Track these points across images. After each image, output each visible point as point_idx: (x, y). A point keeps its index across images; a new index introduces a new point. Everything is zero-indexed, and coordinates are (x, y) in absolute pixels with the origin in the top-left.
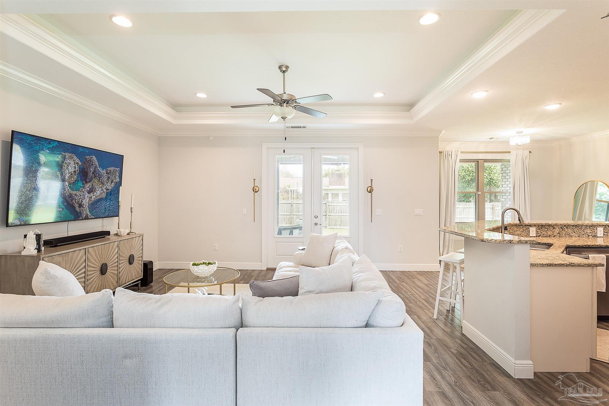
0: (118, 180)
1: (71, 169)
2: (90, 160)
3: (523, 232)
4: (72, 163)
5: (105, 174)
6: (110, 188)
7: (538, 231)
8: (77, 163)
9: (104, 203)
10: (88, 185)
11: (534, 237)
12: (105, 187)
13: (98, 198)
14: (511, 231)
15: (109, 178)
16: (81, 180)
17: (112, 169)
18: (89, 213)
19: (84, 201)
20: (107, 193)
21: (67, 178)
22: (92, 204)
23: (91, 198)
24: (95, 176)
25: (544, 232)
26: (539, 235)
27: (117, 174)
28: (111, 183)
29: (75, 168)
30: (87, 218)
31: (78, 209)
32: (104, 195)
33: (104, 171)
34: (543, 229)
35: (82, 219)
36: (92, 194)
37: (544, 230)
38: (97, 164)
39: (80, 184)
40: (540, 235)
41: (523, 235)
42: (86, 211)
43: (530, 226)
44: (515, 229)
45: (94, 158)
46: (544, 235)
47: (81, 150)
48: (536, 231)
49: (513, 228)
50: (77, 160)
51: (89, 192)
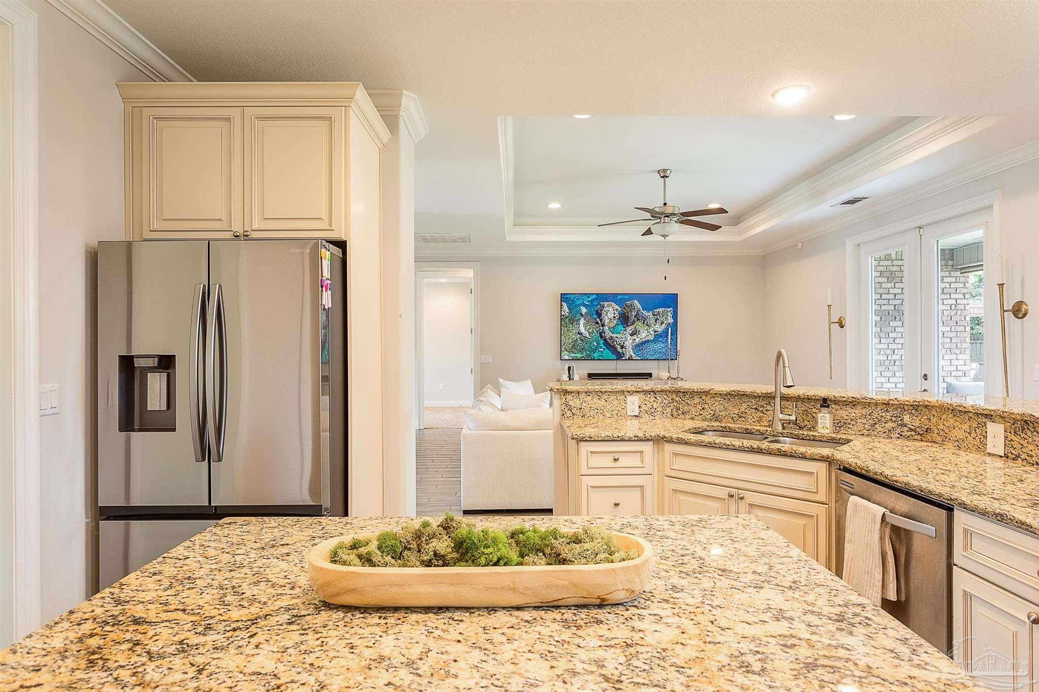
0: (671, 320)
1: (611, 315)
2: (631, 305)
3: (970, 434)
4: (611, 309)
5: (652, 316)
6: (660, 330)
7: (1013, 437)
8: (616, 309)
9: (652, 345)
10: (630, 328)
11: (1002, 457)
12: (652, 329)
13: (644, 340)
14: (941, 427)
15: (656, 320)
16: (622, 324)
17: (661, 310)
18: (632, 354)
19: (626, 343)
20: (655, 336)
21: (606, 323)
22: (636, 346)
23: (635, 340)
24: (638, 319)
25: (1031, 447)
26: (1014, 452)
27: (669, 314)
28: (661, 324)
29: (615, 314)
30: (630, 359)
31: (620, 350)
32: (651, 337)
33: (650, 313)
34: (1029, 433)
35: (626, 360)
36: (635, 337)
37: (1030, 440)
38: (640, 307)
39: (621, 327)
40: (1018, 456)
41: (970, 446)
42: (629, 352)
43: (990, 416)
44: (952, 421)
45: (636, 302)
46: (1031, 456)
47: (620, 297)
48: (1006, 437)
49: (945, 416)
50: (616, 307)
51: (632, 335)
